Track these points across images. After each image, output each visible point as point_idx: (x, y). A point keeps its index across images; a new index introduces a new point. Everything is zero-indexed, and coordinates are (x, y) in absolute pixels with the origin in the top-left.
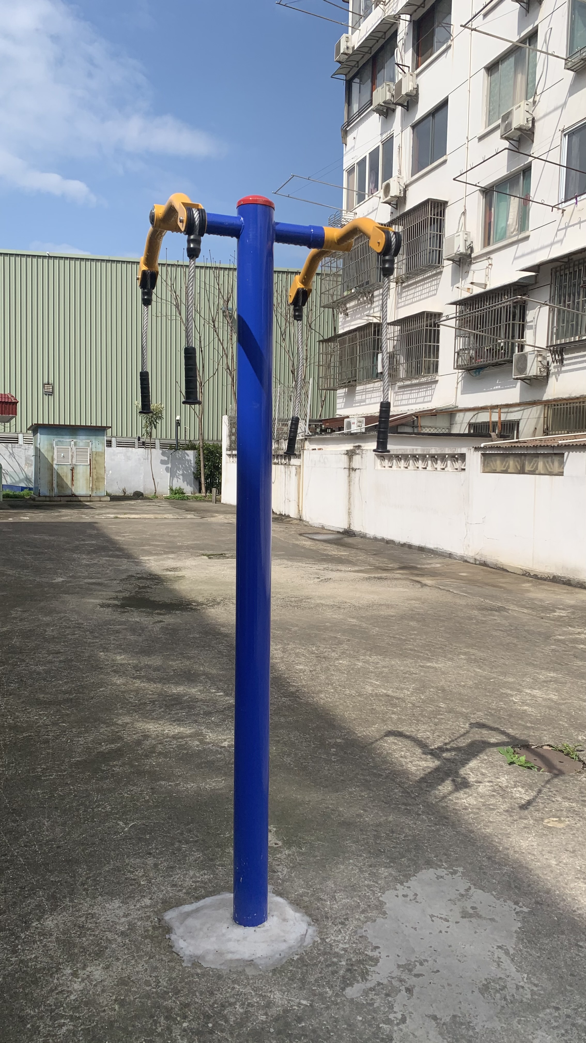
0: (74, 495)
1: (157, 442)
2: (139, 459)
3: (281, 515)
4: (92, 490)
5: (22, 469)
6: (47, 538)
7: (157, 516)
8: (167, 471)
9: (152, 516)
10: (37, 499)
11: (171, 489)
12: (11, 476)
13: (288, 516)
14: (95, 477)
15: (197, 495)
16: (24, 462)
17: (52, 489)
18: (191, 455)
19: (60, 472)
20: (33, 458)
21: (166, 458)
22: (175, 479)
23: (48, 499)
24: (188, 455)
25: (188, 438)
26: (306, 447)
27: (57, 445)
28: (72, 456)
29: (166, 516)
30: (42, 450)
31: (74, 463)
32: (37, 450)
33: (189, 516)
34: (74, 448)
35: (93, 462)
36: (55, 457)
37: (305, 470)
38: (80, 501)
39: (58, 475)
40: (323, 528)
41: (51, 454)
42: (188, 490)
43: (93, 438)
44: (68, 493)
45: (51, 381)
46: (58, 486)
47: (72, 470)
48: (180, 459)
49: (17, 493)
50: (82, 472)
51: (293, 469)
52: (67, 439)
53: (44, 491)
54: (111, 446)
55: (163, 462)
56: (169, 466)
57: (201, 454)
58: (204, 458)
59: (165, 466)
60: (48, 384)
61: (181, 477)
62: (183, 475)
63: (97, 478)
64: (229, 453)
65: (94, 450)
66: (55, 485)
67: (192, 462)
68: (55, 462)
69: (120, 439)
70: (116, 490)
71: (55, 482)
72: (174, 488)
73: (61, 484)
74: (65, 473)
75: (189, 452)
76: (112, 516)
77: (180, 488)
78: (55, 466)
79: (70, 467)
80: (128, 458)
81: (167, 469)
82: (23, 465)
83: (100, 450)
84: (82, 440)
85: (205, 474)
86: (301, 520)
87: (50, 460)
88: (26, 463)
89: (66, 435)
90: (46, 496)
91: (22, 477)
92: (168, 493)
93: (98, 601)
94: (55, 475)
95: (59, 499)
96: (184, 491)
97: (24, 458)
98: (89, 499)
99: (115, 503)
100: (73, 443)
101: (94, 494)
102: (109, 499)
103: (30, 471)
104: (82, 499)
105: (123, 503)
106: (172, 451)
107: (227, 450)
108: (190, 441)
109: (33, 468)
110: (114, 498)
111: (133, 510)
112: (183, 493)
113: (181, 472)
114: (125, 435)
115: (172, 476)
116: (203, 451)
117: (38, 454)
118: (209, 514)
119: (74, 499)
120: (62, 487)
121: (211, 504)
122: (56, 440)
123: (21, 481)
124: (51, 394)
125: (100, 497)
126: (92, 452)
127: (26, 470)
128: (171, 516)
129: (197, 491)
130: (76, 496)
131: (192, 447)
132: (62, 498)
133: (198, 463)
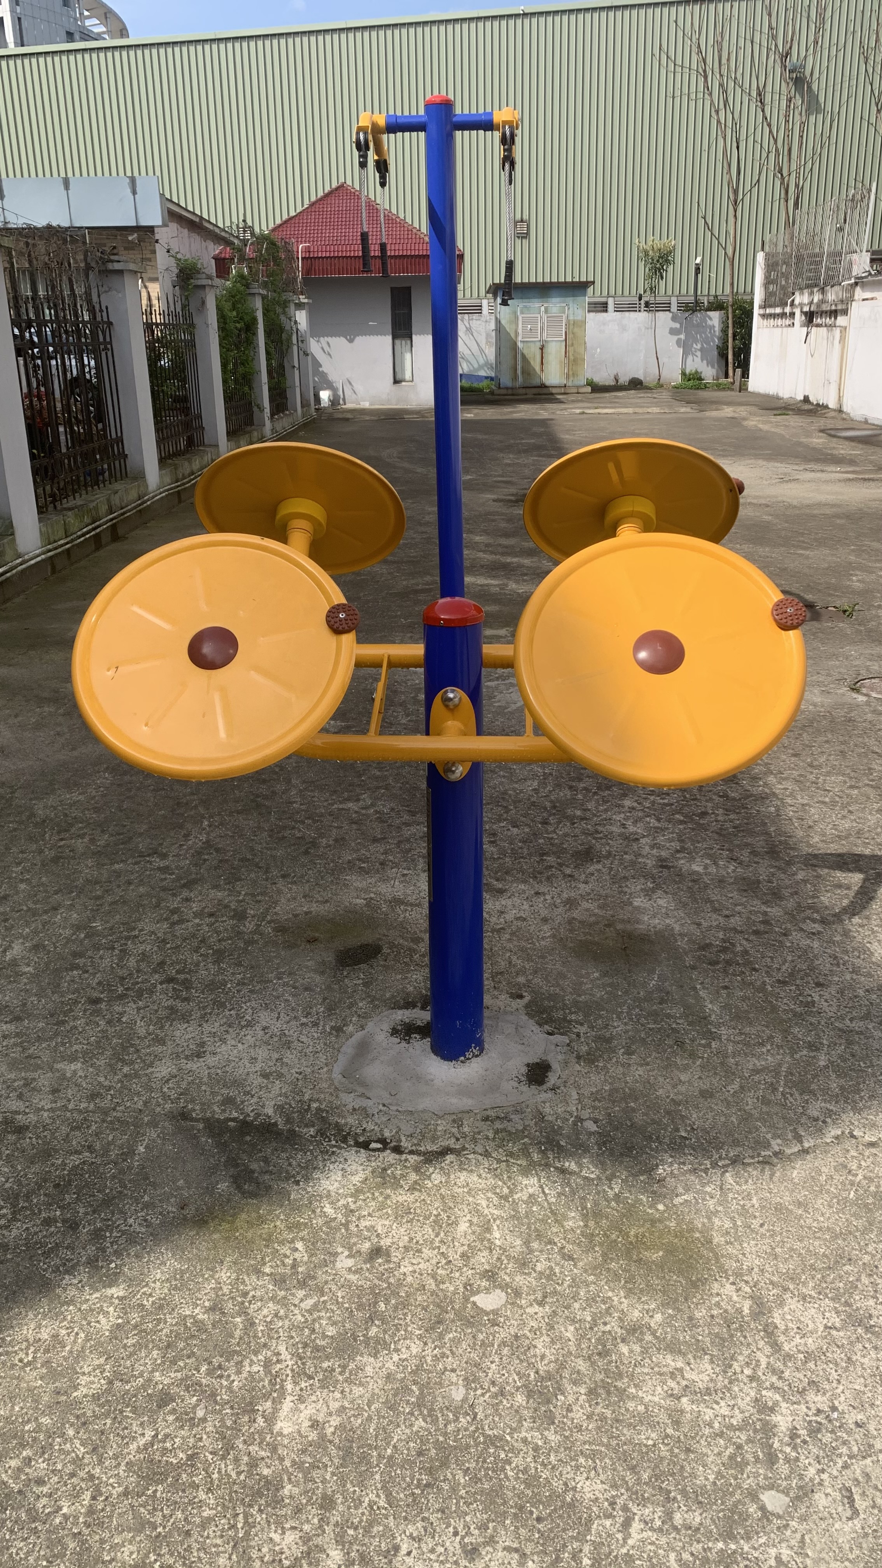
0: (543, 386)
1: (674, 301)
2: (639, 329)
3: (818, 405)
4: (568, 377)
5: (481, 350)
6: (480, 436)
7: (640, 410)
8: (679, 346)
9: (630, 410)
10: (497, 392)
11: (683, 374)
12: (468, 361)
13: (827, 407)
14: (572, 358)
15: (723, 380)
16: (484, 341)
17: (515, 378)
18: (715, 318)
19: (525, 352)
20: (494, 334)
21: (678, 325)
22: (690, 358)
23: (510, 392)
24: (711, 319)
25: (713, 292)
26: (856, 297)
27: (522, 313)
28: (542, 329)
29: (649, 410)
30: (503, 322)
31: (545, 338)
32: (498, 322)
33: (683, 410)
34: (545, 317)
35: (570, 336)
36: (520, 331)
37: (851, 334)
38: (552, 394)
39: (523, 356)
40: (866, 422)
41: (514, 327)
42: (709, 373)
43: (570, 300)
44: (536, 382)
45: (525, 217)
46: (523, 373)
47: (542, 349)
48: (698, 325)
49: (475, 385)
50: (555, 350)
51: (837, 332)
52: (536, 304)
53: (506, 381)
54: (606, 311)
55: (673, 332)
56: (682, 337)
57: (730, 316)
58: (734, 322)
59: (676, 338)
60: (522, 221)
61: (699, 354)
62: (701, 350)
63: (575, 360)
64: (762, 312)
65: (571, 318)
66: (519, 372)
67: (717, 329)
68: (520, 338)
69: (620, 300)
70: (603, 377)
71: (519, 367)
72: (687, 372)
73: (528, 371)
74: (532, 352)
75: (711, 314)
76: (578, 411)
77: (697, 372)
78: (520, 345)
79: (539, 345)
80: (623, 329)
81: (678, 342)
82: (483, 345)
83: (579, 318)
84: (555, 304)
85: (734, 348)
86: (840, 411)
87: (513, 335)
88: (487, 342)
89: (534, 297)
90: (507, 388)
91: (482, 361)
92: (677, 379)
93: (493, 497)
94: (519, 357)
95: (524, 391)
96: (703, 376)
97: (484, 335)
98: (563, 390)
99: (597, 395)
100: (543, 309)
101: (570, 384)
102: (589, 389)
103: (491, 353)
104: (554, 391)
105: (607, 395)
106: (687, 314)
107: (760, 307)
108: (716, 296)
109: (493, 349)
110: (597, 389)
111: (613, 404)
112: (700, 379)
113: (699, 346)
114: (626, 293)
115: (685, 354)
116: (734, 311)
117: (499, 328)
118: (714, 407)
119: (545, 391)
120: (529, 374)
121: (733, 393)
122: (521, 305)
123: (481, 367)
124: (525, 236)
125: (578, 387)
126: (568, 321)
127: (487, 352)
128: (656, 410)
129: (722, 374)
130: (546, 387)
131: (717, 305)
132: (528, 391)
133: (725, 331)
